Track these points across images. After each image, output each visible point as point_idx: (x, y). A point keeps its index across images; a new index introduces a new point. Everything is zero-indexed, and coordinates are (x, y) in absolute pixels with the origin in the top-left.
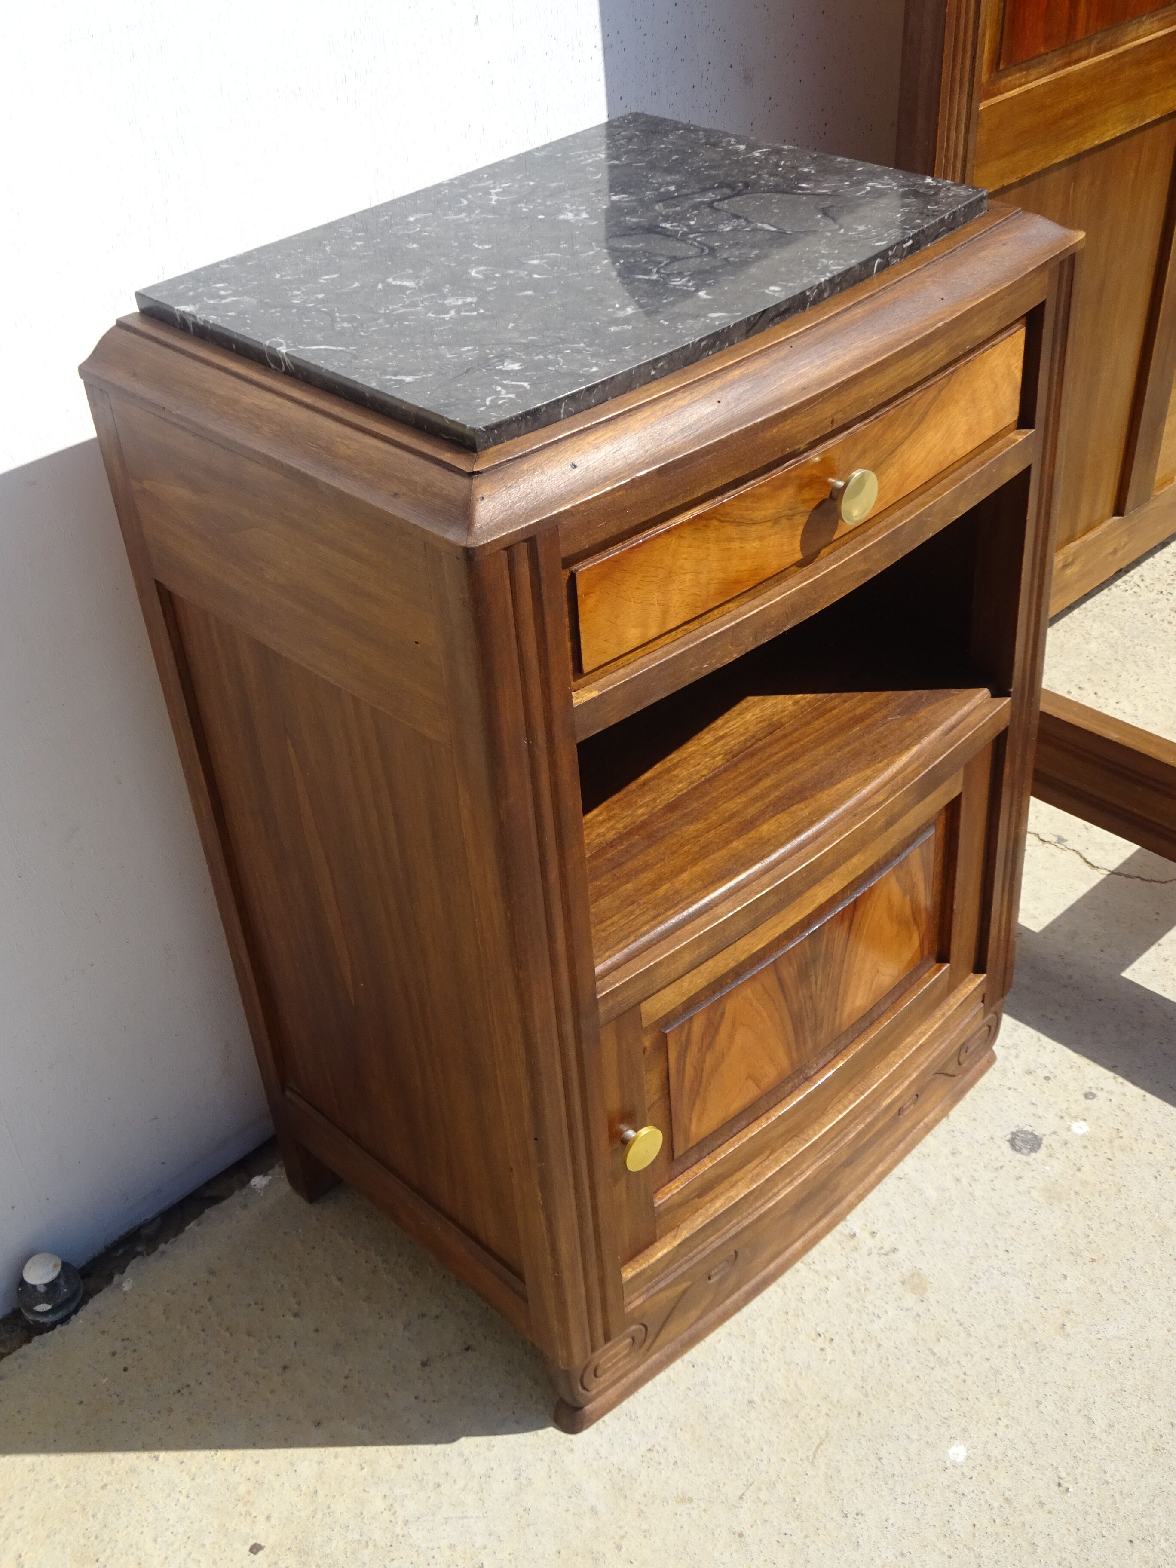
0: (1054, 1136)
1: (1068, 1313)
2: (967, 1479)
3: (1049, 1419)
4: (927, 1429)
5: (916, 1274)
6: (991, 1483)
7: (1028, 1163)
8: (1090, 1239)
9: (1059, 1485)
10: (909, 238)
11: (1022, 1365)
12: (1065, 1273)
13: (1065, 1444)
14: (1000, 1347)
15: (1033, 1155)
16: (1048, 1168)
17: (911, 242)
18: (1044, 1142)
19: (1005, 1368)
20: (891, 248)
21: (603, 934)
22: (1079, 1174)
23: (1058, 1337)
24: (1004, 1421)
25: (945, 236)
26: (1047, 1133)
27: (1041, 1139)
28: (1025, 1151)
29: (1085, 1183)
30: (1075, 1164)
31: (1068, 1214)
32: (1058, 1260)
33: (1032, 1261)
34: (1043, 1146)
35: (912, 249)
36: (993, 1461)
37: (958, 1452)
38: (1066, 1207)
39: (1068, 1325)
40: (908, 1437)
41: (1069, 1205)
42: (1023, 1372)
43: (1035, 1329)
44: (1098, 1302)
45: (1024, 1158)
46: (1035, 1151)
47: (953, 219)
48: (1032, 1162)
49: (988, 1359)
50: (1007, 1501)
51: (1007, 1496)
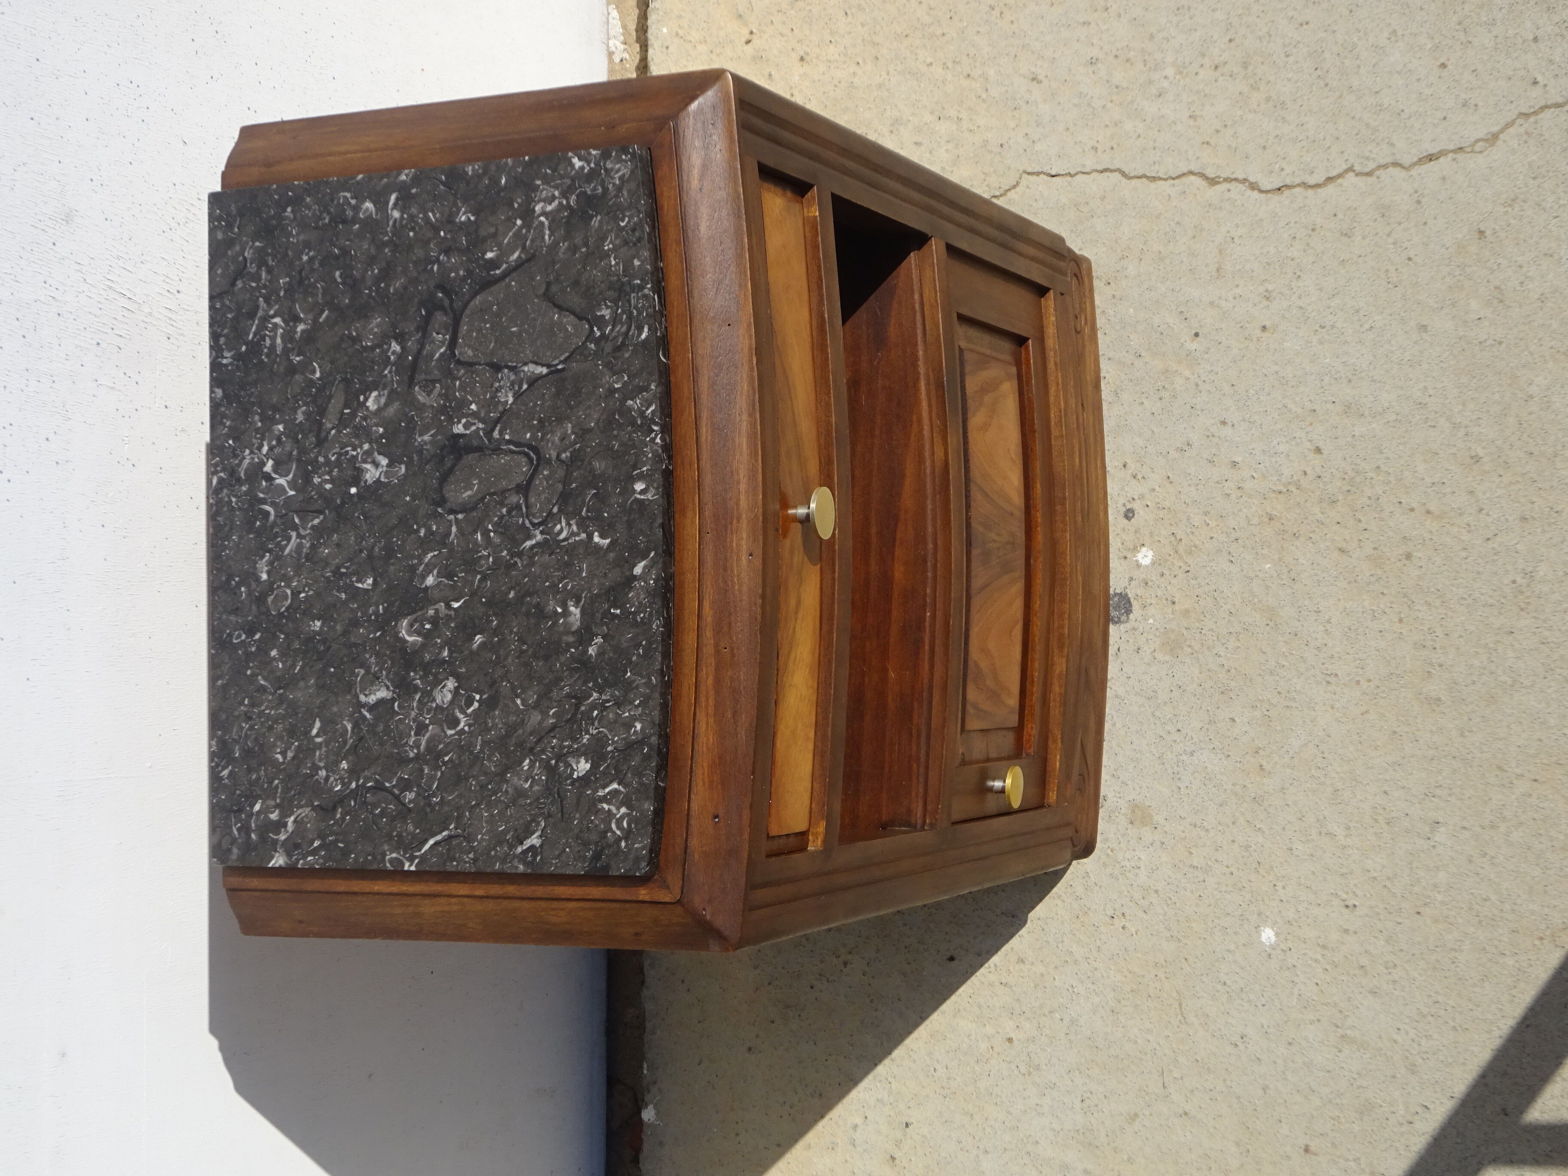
0: (1133, 583)
1: (1257, 752)
2: (1288, 952)
3: (1306, 857)
4: (1236, 933)
5: (1135, 807)
6: (1305, 942)
7: (1134, 629)
8: (1226, 667)
9: (1347, 906)
11: (1258, 826)
12: (1231, 716)
13: (1329, 870)
14: (1233, 823)
15: (1131, 616)
16: (1151, 621)
18: (1130, 596)
19: (1249, 839)
22: (1177, 607)
23: (1265, 780)
24: (1280, 884)
26: (1127, 584)
27: (1126, 595)
28: (1124, 618)
29: (1186, 613)
30: (1167, 599)
31: (1195, 655)
32: (1218, 708)
33: (1201, 725)
34: (1132, 600)
36: (1294, 924)
37: (1268, 935)
38: (1189, 650)
39: (1264, 763)
40: (1229, 951)
41: (1190, 646)
42: (1263, 832)
43: (1245, 786)
44: (1271, 724)
45: (1128, 626)
46: (1131, 611)
48: (1136, 625)
49: (1233, 841)
50: (1324, 947)
51: (1321, 944)
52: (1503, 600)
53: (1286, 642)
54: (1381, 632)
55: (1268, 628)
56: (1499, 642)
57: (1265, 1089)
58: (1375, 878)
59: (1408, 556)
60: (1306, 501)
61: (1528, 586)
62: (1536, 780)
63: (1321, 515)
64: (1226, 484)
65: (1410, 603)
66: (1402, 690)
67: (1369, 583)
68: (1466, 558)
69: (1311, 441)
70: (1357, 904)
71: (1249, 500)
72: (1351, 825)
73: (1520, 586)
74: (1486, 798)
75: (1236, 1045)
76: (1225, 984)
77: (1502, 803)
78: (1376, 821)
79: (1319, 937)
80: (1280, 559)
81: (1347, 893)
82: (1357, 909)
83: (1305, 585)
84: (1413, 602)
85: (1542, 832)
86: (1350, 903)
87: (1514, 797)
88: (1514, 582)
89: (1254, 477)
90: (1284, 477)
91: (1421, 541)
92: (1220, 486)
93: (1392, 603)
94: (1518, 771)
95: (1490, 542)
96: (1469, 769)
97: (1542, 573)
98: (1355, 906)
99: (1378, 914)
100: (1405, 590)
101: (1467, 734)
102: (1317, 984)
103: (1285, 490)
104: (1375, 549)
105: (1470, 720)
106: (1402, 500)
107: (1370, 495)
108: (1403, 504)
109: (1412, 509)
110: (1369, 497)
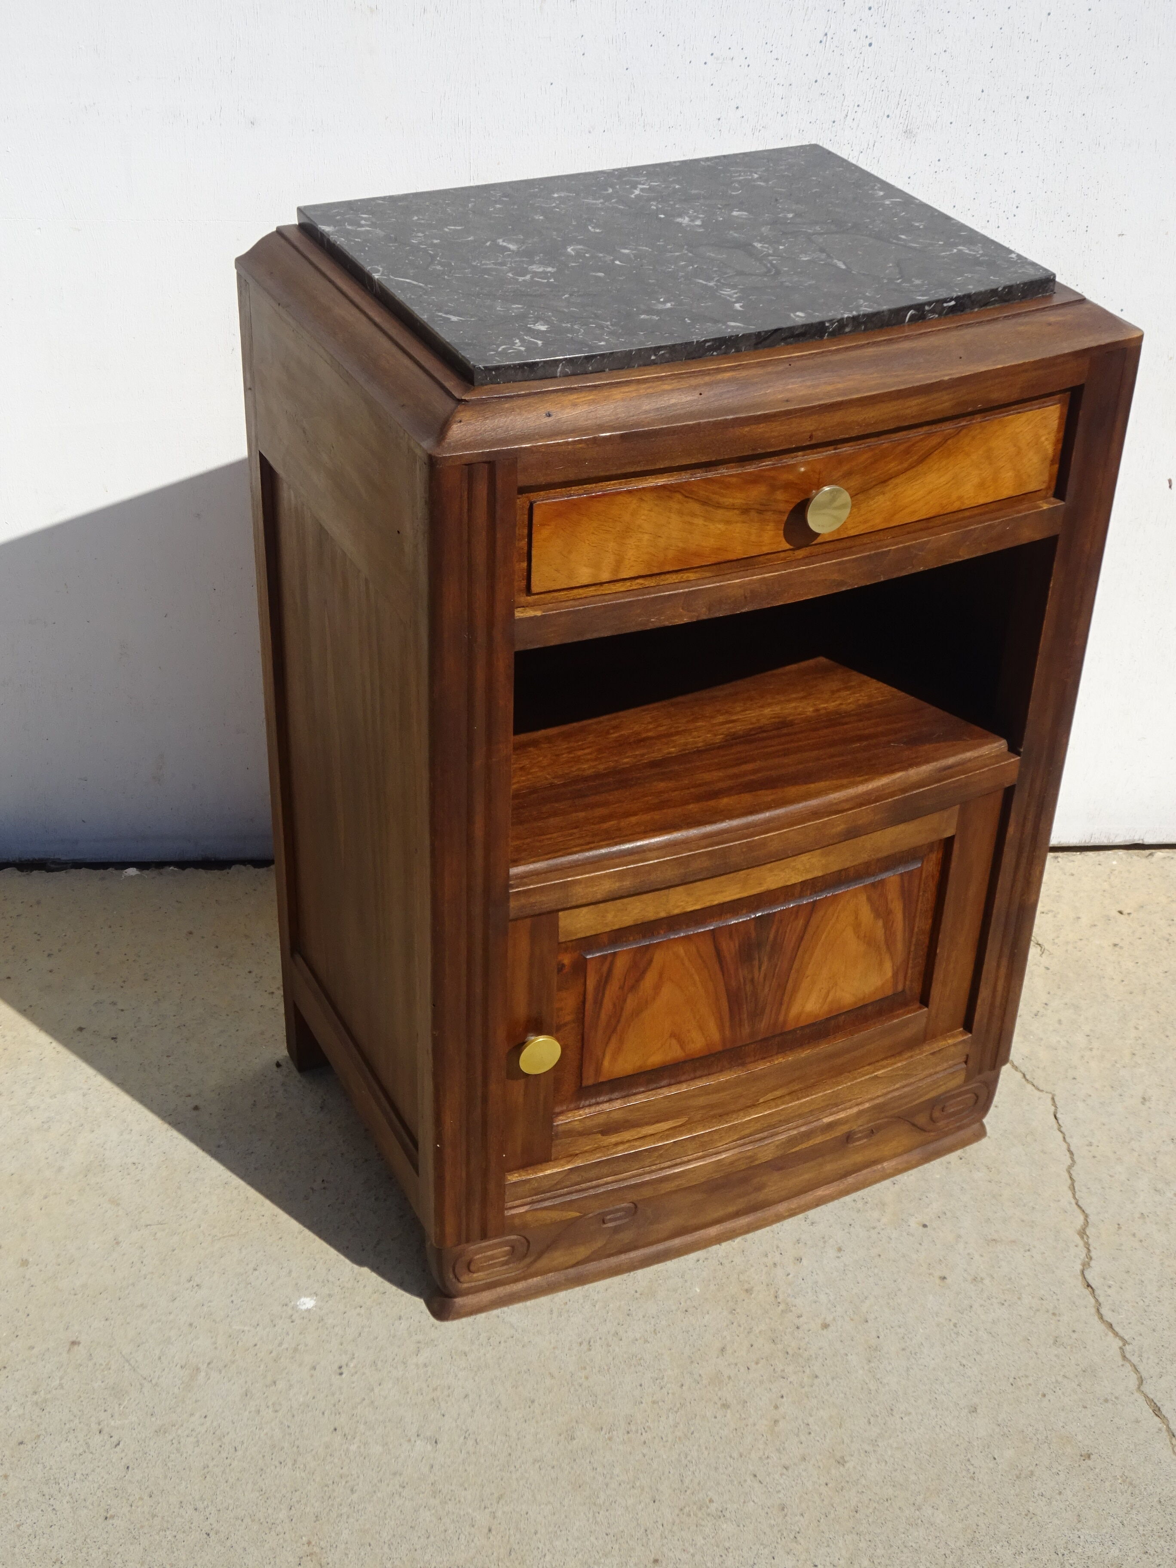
2: (290, 1320)
4: (309, 1277)
6: (301, 1333)
10: (952, 299)
13: (380, 1351)
17: (953, 303)
20: (929, 303)
21: (538, 844)
25: (997, 305)
35: (952, 309)
36: (320, 1324)
37: (307, 1303)
47: (1007, 293)
50: (296, 1350)
51: (299, 1347)
52: (689, 1492)
53: (620, 1307)
54: (641, 1385)
55: (633, 1292)
56: (643, 1490)
57: (143, 1306)
58: (373, 1390)
59: (726, 1406)
60: (771, 1318)
61: (709, 1515)
62: (490, 1530)
63: (757, 1331)
64: (777, 1254)
65: (675, 1409)
66: (580, 1406)
67: (691, 1373)
68: (731, 1457)
69: (834, 1319)
70: (344, 1376)
71: (764, 1272)
72: (430, 1369)
73: (708, 1507)
74: (466, 1485)
75: (190, 1281)
76: (255, 1270)
77: (462, 1500)
78: (435, 1389)
79: (306, 1345)
80: (707, 1299)
81: (355, 1367)
82: (338, 1377)
83: (682, 1321)
84: (676, 1412)
85: (432, 1538)
86: (344, 1370)
87: (470, 1511)
88: (711, 1501)
89: (788, 1275)
90: (793, 1299)
91: (743, 1416)
92: (775, 1249)
93: (674, 1394)
94: (499, 1514)
95: (752, 1477)
96: (498, 1468)
97: (724, 1526)
98: (341, 1374)
99: (333, 1394)
100: (688, 1404)
101: (537, 1466)
102: (255, 1345)
103: (779, 1300)
104: (729, 1378)
105: (553, 1467)
106: (785, 1398)
107: (786, 1371)
108: (780, 1399)
109: (776, 1407)
110: (783, 1371)
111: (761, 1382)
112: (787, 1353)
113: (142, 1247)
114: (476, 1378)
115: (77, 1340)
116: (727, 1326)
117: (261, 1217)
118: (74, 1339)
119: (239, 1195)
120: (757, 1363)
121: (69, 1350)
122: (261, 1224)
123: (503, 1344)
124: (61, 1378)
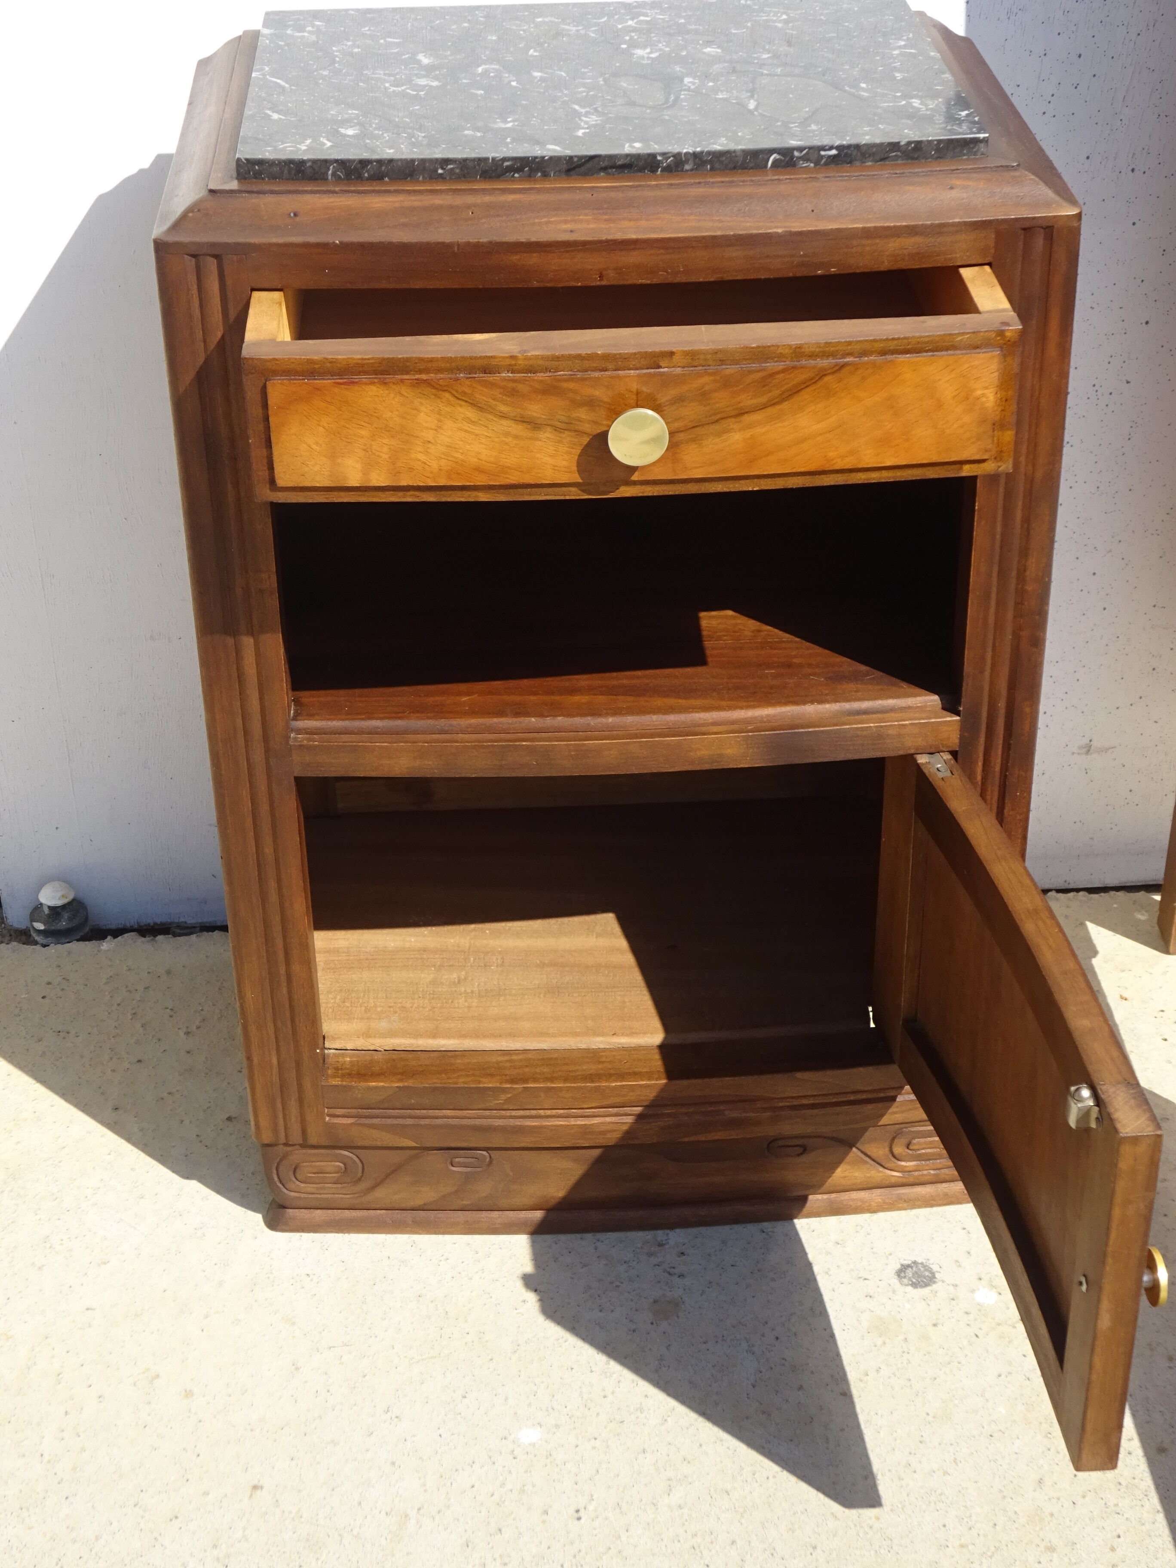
0: (951, 1289)
2: (512, 1456)
3: (636, 1467)
4: (529, 1405)
5: (676, 1302)
6: (525, 1472)
7: (895, 1292)
9: (578, 1511)
11: (669, 1419)
12: (805, 1386)
13: (623, 1491)
15: (909, 1288)
16: (908, 1307)
19: (651, 1411)
22: (931, 1329)
26: (946, 1282)
27: (934, 1282)
28: (906, 1281)
29: (925, 1338)
30: (938, 1319)
31: (874, 1349)
32: (812, 1373)
33: (789, 1359)
36: (549, 1460)
37: (530, 1435)
38: (879, 1343)
40: (506, 1399)
41: (884, 1343)
45: (897, 1286)
46: (915, 1288)
48: (900, 1292)
49: (646, 1396)
54: (945, 1526)
58: (619, 1537)
59: (1050, 1549)
65: (989, 1554)
67: (1005, 1511)
70: (583, 1521)
72: (685, 1510)
78: (695, 1535)
79: (534, 1486)
81: (595, 1510)
82: (576, 1522)
86: (583, 1514)
93: (985, 1536)
98: (579, 1519)
99: (572, 1544)
100: (1005, 1548)
106: (1122, 1539)
107: (1120, 1505)
108: (1117, 1539)
109: (1113, 1549)
110: (1116, 1505)
111: (1092, 1520)
112: (1120, 1484)
113: (326, 1374)
114: (743, 1521)
115: (260, 1484)
116: (1043, 1452)
117: (466, 1335)
118: (255, 1482)
119: (437, 1310)
120: (1084, 1497)
121: (251, 1496)
122: (466, 1343)
123: (771, 1479)
124: (244, 1529)
